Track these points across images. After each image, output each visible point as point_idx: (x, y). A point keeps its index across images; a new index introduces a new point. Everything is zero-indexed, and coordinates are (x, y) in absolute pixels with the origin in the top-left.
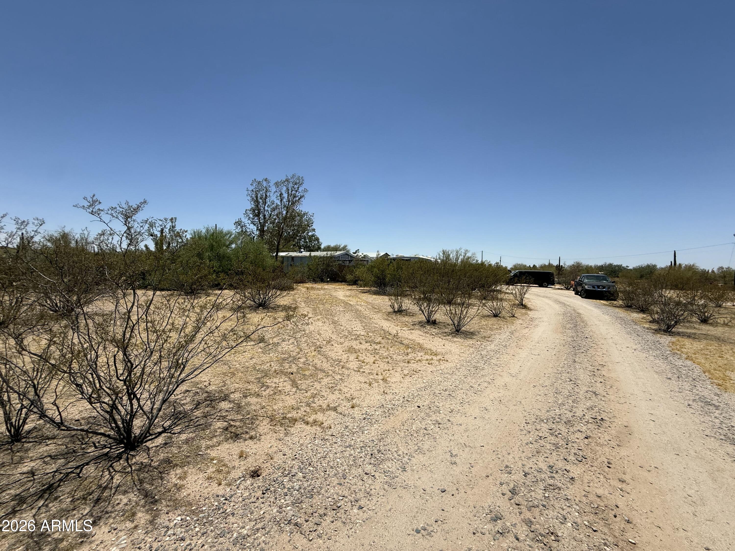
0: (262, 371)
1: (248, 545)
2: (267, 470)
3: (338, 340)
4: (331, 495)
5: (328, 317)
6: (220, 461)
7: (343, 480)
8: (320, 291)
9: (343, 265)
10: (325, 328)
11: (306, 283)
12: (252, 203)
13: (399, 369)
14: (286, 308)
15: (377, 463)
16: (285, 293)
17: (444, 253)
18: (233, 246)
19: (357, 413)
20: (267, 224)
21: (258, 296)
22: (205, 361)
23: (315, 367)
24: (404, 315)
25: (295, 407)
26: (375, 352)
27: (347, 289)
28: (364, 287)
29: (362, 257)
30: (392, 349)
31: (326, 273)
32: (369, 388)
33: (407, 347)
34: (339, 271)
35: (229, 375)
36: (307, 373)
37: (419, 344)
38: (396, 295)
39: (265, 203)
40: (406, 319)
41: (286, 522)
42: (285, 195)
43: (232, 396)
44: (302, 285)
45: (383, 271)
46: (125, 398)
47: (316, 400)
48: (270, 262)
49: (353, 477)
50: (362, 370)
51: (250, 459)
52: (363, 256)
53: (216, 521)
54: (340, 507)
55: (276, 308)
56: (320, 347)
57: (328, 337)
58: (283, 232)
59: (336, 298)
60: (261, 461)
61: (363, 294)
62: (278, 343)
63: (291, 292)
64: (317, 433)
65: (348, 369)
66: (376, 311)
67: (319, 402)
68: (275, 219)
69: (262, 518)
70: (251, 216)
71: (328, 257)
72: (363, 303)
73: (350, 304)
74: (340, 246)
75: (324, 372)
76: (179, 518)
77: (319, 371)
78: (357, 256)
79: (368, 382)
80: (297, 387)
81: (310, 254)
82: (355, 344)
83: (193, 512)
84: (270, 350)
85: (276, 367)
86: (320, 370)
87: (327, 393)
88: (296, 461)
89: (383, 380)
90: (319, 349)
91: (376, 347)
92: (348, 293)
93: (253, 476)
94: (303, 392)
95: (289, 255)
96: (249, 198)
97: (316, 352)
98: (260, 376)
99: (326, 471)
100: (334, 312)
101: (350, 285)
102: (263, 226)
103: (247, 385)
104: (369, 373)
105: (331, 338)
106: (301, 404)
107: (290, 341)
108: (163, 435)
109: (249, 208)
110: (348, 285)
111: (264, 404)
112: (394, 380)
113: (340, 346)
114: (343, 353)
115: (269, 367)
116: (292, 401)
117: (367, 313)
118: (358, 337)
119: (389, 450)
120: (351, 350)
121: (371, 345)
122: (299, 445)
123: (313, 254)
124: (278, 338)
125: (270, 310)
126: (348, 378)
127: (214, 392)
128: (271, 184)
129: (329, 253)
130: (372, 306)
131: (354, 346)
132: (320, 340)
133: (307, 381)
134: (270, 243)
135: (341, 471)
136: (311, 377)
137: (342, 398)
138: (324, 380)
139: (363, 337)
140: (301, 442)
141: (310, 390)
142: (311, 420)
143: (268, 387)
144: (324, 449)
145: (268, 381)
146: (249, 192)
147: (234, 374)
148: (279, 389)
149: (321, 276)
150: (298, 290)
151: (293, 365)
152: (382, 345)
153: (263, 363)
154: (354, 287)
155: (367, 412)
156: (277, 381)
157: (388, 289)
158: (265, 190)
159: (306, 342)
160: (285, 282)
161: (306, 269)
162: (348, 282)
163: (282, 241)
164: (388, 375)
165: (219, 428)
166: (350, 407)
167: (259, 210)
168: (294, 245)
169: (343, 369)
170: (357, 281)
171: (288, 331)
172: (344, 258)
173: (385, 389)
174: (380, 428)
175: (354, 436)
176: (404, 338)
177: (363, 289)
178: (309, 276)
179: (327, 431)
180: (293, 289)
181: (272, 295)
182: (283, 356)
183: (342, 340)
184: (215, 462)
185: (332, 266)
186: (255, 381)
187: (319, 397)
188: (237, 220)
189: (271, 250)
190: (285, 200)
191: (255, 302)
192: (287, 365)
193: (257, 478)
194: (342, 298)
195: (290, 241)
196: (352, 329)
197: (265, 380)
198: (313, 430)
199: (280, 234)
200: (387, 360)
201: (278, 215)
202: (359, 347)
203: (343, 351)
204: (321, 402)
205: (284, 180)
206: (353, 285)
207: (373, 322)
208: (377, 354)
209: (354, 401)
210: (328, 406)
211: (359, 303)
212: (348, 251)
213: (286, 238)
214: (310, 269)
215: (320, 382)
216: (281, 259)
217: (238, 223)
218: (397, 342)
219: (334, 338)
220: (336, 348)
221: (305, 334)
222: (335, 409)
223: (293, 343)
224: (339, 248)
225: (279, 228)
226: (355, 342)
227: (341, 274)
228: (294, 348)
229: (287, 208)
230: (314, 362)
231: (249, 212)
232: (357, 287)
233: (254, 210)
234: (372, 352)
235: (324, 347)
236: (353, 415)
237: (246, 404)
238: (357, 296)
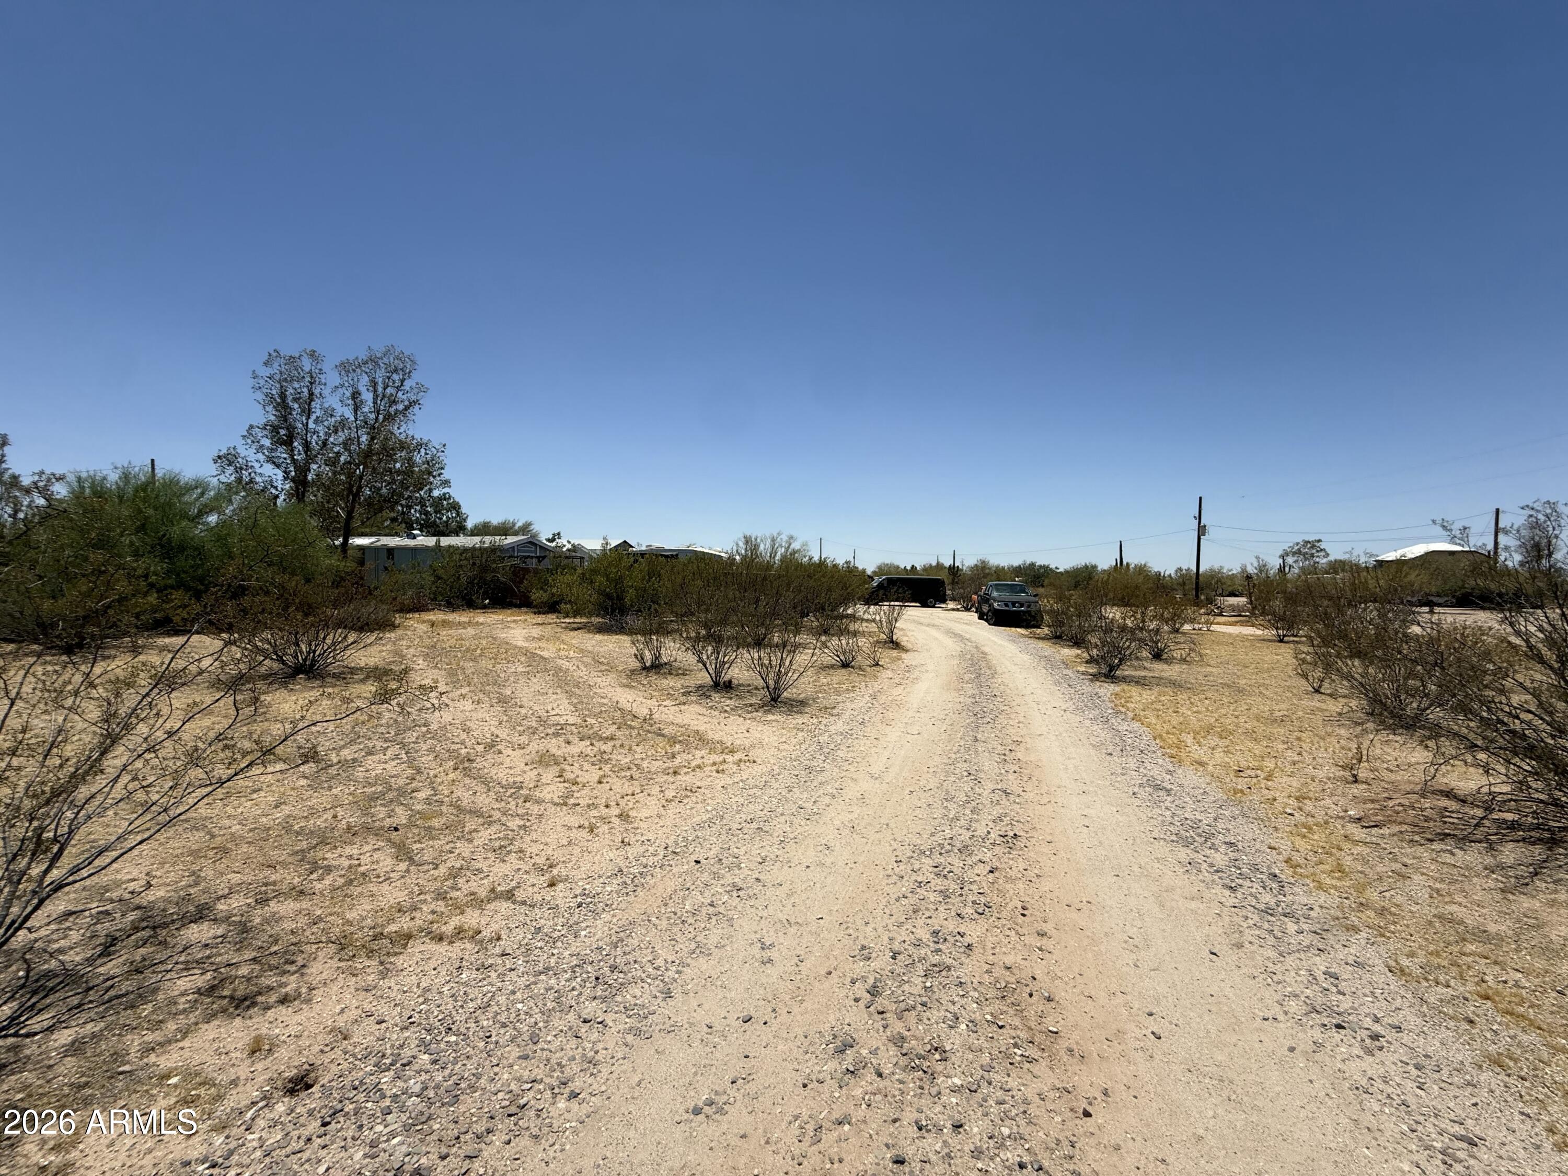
0: (312, 832)
2: (333, 1066)
3: (515, 740)
4: (502, 1086)
5: (487, 688)
6: (190, 1075)
7: (530, 1046)
8: (465, 628)
9: (523, 569)
10: (480, 714)
11: (428, 610)
12: (270, 408)
13: (655, 790)
14: (377, 674)
15: (610, 993)
16: (371, 638)
17: (747, 540)
18: (213, 519)
19: (561, 895)
20: (314, 466)
21: (293, 648)
22: (130, 828)
23: (458, 808)
24: (665, 673)
25: (407, 905)
26: (602, 759)
27: (534, 622)
28: (575, 617)
29: (568, 550)
30: (639, 749)
31: (480, 587)
32: (590, 838)
33: (673, 740)
34: (513, 581)
35: (211, 853)
36: (436, 823)
37: (697, 732)
38: (647, 632)
39: (307, 412)
40: (670, 682)
42: (368, 397)
43: (221, 906)
44: (416, 615)
45: (618, 581)
47: (461, 881)
48: (324, 561)
49: (555, 1036)
50: (572, 801)
51: (282, 1053)
52: (570, 546)
54: (524, 1106)
55: (345, 676)
56: (469, 760)
57: (489, 736)
58: (360, 487)
59: (507, 643)
60: (316, 1049)
61: (572, 633)
62: (354, 760)
63: (388, 635)
64: (466, 957)
65: (539, 802)
66: (604, 668)
67: (469, 885)
68: (338, 454)
70: (267, 442)
71: (486, 549)
72: (571, 653)
73: (542, 657)
74: (514, 524)
75: (481, 815)
77: (468, 816)
78: (556, 546)
79: (587, 824)
80: (411, 859)
81: (438, 542)
82: (555, 746)
84: (332, 778)
85: (349, 817)
86: (470, 812)
87: (487, 863)
88: (413, 1029)
89: (620, 816)
90: (466, 765)
91: (603, 748)
92: (536, 632)
93: (292, 1092)
94: (426, 867)
95: (378, 544)
96: (260, 396)
97: (457, 772)
98: (303, 845)
99: (489, 1037)
100: (502, 675)
101: (539, 613)
102: (302, 470)
103: (267, 872)
104: (589, 806)
105: (497, 736)
106: (422, 897)
107: (389, 753)
109: (260, 422)
110: (535, 613)
111: (319, 912)
112: (644, 813)
113: (519, 752)
114: (528, 768)
115: (331, 820)
116: (399, 894)
117: (582, 673)
118: (562, 729)
119: (635, 962)
120: (545, 760)
121: (592, 744)
122: (418, 993)
123: (445, 541)
124: (355, 747)
125: (329, 680)
126: (540, 822)
127: (162, 905)
128: (327, 366)
129: (488, 540)
130: (593, 659)
131: (554, 751)
132: (469, 744)
133: (436, 842)
134: (324, 513)
135: (526, 1028)
136: (447, 831)
137: (525, 867)
138: (481, 834)
139: (573, 727)
140: (423, 985)
141: (445, 861)
142: (448, 929)
143: (329, 869)
144: (485, 989)
145: (328, 855)
146: (261, 382)
147: (226, 851)
148: (362, 869)
149: (466, 594)
150: (406, 628)
151: (397, 809)
152: (616, 743)
153: (313, 813)
154: (551, 618)
155: (585, 889)
156: (355, 852)
157: (630, 619)
158: (308, 379)
159: (431, 750)
160: (368, 610)
161: (428, 578)
162: (535, 607)
163: (358, 510)
164: (631, 805)
165: (185, 993)
166: (545, 885)
167: (291, 429)
168: (394, 520)
169: (528, 804)
170: (558, 603)
171: (382, 730)
172: (524, 551)
173: (625, 835)
174: (614, 920)
175: (555, 948)
176: (666, 723)
177: (571, 620)
178: (435, 594)
179: (490, 947)
180: (393, 627)
181: (333, 644)
182: (369, 790)
183: (524, 739)
184: (173, 1081)
185: (494, 570)
186: (290, 860)
187: (468, 874)
188: (224, 451)
189: (329, 532)
190: (365, 409)
191: (283, 662)
192: (380, 812)
193: (304, 1093)
194: (521, 643)
195: (380, 510)
196: (548, 712)
197: (320, 854)
198: (454, 951)
199: (352, 492)
200: (628, 774)
201: (346, 444)
202: (565, 751)
203: (527, 764)
204: (473, 886)
205: (365, 358)
206: (547, 613)
207: (595, 693)
208: (607, 761)
209: (555, 871)
210: (493, 890)
211: (562, 653)
212: (535, 536)
213: (369, 503)
214: (439, 578)
215: (470, 841)
216: (359, 554)
217: (227, 459)
218: (650, 732)
219: (504, 736)
220: (508, 759)
221: (428, 732)
222: (509, 895)
223: (397, 757)
224: (511, 528)
225: (350, 475)
226: (554, 740)
227: (517, 587)
228: (399, 769)
229: (373, 431)
230: (454, 796)
231: (259, 433)
232: (557, 618)
233: (275, 429)
234: (594, 759)
235: (478, 760)
236: (552, 902)
237: (266, 921)
238: (558, 639)
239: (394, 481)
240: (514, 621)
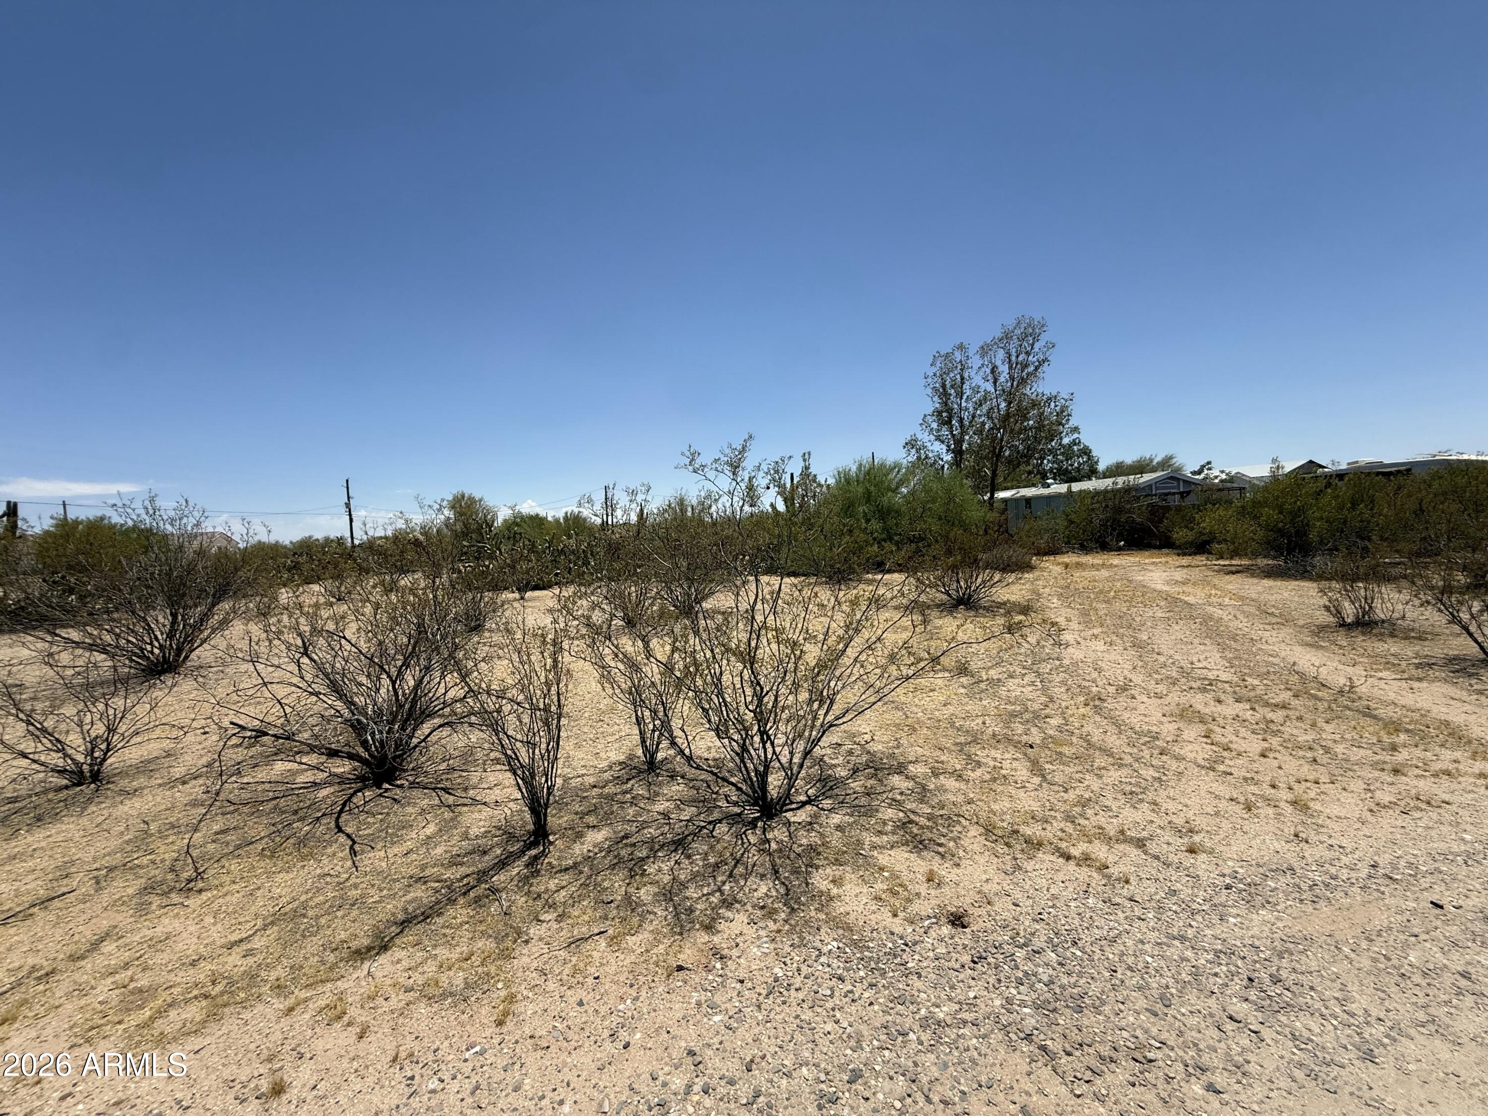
0: (968, 731)
1: (947, 1040)
2: (981, 921)
3: (1150, 687)
4: (1127, 1025)
5: (1121, 631)
6: (895, 876)
7: (1160, 1005)
8: (1098, 570)
9: (1163, 507)
10: (1113, 656)
11: (1062, 553)
12: (936, 399)
13: (1357, 786)
14: (1009, 609)
15: (1270, 1005)
16: (1011, 577)
18: (904, 490)
19: (1203, 866)
20: (967, 437)
21: (955, 584)
22: (863, 697)
23: (1089, 743)
24: (1382, 634)
25: (1040, 815)
26: (1267, 729)
27: (1178, 564)
28: (1231, 558)
29: (1222, 481)
30: (1329, 728)
31: (1114, 529)
32: (1246, 816)
33: (1395, 727)
34: (1151, 521)
35: (906, 729)
36: (1066, 750)
37: (1447, 724)
38: (1349, 578)
39: (960, 395)
40: (1393, 647)
41: (1022, 1035)
42: (1004, 368)
43: (911, 767)
44: (1052, 558)
45: (1295, 514)
46: (757, 739)
47: (1089, 812)
48: (975, 514)
49: (1191, 1012)
50: (1222, 768)
51: (946, 890)
52: (1224, 476)
53: (891, 974)
54: (1151, 1061)
55: (993, 609)
56: (1100, 699)
57: (1121, 679)
58: (1002, 448)
59: (1144, 586)
60: (968, 900)
61: (1227, 577)
62: (999, 680)
63: (1026, 575)
64: (1093, 885)
65: (1179, 758)
66: (1274, 620)
67: (1094, 819)
68: (983, 424)
69: (972, 1005)
70: (935, 425)
71: (1119, 490)
72: (1227, 600)
73: (1186, 603)
74: (1151, 460)
75: (1111, 755)
76: (835, 944)
77: (1097, 753)
78: (1205, 479)
79: (1242, 799)
80: (1043, 776)
81: (1069, 488)
82: (1199, 702)
83: (855, 944)
84: (982, 691)
85: (994, 727)
86: (1100, 749)
87: (1118, 804)
88: (1042, 924)
89: (1294, 803)
90: (1097, 703)
91: (1270, 716)
92: (1179, 575)
93: (953, 924)
94: (1056, 788)
95: (1018, 495)
96: (929, 391)
97: (1088, 708)
98: (962, 739)
99: (1115, 971)
100: (1138, 619)
101: (1184, 554)
102: (959, 442)
103: (938, 753)
104: (1245, 779)
105: (1131, 681)
106: (1052, 813)
107: (1026, 679)
108: (808, 808)
109: (930, 410)
110: (1179, 555)
111: (972, 795)
112: (1335, 810)
113: (1154, 701)
114: (1165, 719)
115: (981, 725)
116: (1031, 802)
117: (1242, 624)
118: (1211, 685)
119: (1312, 988)
120: (1186, 714)
121: (1253, 709)
122: (1048, 896)
123: (1076, 487)
124: (1000, 669)
125: (981, 611)
126: (1179, 780)
127: (879, 755)
128: (971, 352)
129: (1121, 480)
130: (1259, 608)
131: (1199, 707)
132: (1100, 683)
133: (1066, 768)
134: (975, 473)
135: (1155, 985)
136: (1077, 761)
137: (1158, 822)
138: (1110, 774)
139: (1226, 685)
140: (1052, 891)
141: (1074, 788)
142: (1075, 852)
143: (979, 764)
144: (1112, 924)
145: (978, 753)
146: (929, 380)
147: (915, 730)
148: (1004, 772)
149: (1100, 537)
150: (1043, 570)
151: (1032, 729)
152: (1291, 713)
153: (968, 717)
154: (1200, 560)
155: (1236, 872)
156: (999, 756)
157: (1318, 560)
158: (959, 367)
159: (1063, 683)
160: (1013, 553)
161: (1062, 523)
162: (1179, 547)
163: (1001, 468)
164: (1312, 795)
165: (891, 820)
166: (1184, 849)
167: (950, 411)
168: (1030, 473)
169: (1164, 758)
170: (1208, 542)
171: (1021, 658)
172: (1164, 488)
173: (1300, 828)
174: (1280, 924)
175: (1194, 920)
176: (1381, 701)
177: (1227, 563)
178: (1068, 537)
179: (1118, 886)
180: (1030, 568)
181: (984, 582)
182: (1010, 708)
183: (1162, 688)
184: (886, 874)
185: (1129, 511)
186: (953, 748)
187: (1097, 807)
188: (909, 438)
189: (978, 489)
190: (1002, 379)
191: (949, 595)
192: (1019, 728)
193: (960, 930)
194: (1159, 587)
195: (1019, 465)
196: (1192, 663)
197: (973, 750)
198: (1084, 873)
199: (996, 456)
200: (1309, 754)
201: (989, 415)
202: (1214, 709)
203: (1164, 715)
204: (1102, 820)
205: (1001, 335)
206: (1195, 554)
207: (1260, 649)
208: (1275, 733)
209: (1197, 838)
210: (1122, 832)
211: (1214, 600)
212: (1179, 469)
213: (1009, 461)
214: (1071, 522)
215: (1100, 777)
216: (1003, 506)
217: (911, 444)
218: (1350, 709)
219: (1139, 682)
220: (1142, 707)
221: (1061, 666)
222: (1140, 844)
223: (1033, 683)
224: (1148, 465)
225: (993, 440)
226: (1199, 696)
227: (1156, 528)
228: (1035, 694)
229: (1010, 395)
230: (1084, 730)
231: (929, 419)
232: (1208, 559)
233: (940, 413)
234: (1255, 727)
235: (1110, 700)
236: (1191, 870)
237: (938, 789)
238: (1209, 584)
239: (1028, 438)
240: (1153, 563)
